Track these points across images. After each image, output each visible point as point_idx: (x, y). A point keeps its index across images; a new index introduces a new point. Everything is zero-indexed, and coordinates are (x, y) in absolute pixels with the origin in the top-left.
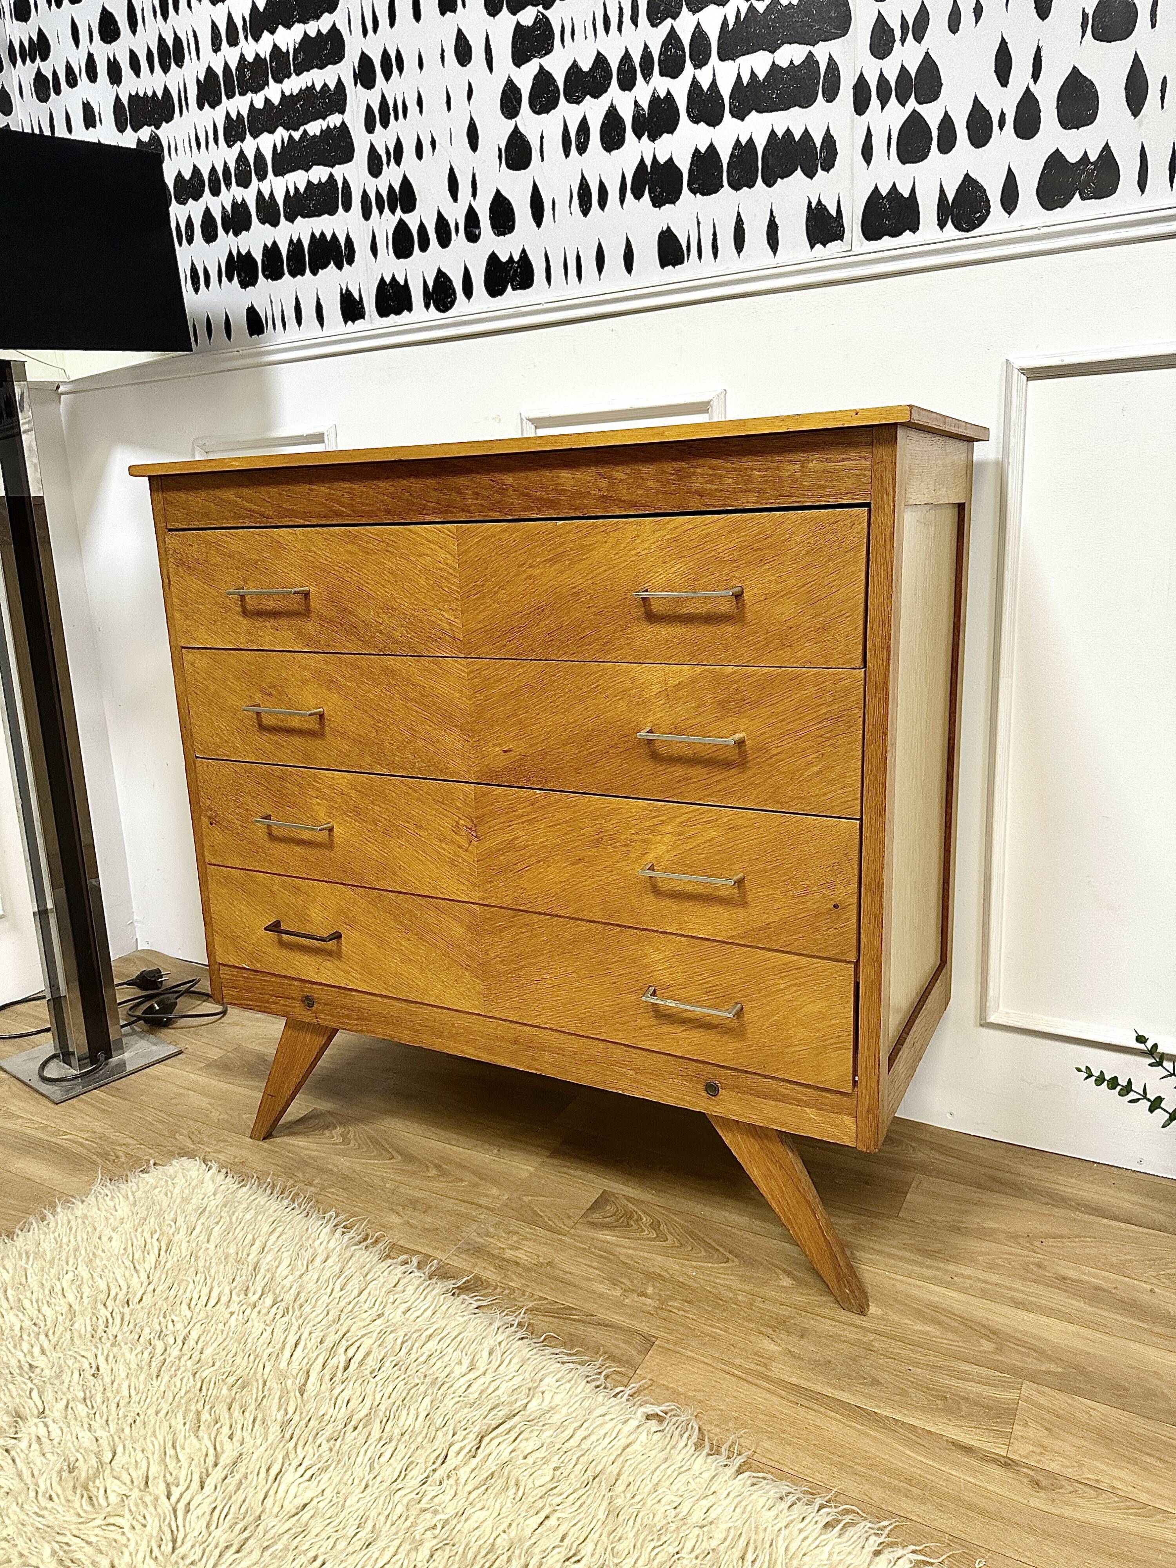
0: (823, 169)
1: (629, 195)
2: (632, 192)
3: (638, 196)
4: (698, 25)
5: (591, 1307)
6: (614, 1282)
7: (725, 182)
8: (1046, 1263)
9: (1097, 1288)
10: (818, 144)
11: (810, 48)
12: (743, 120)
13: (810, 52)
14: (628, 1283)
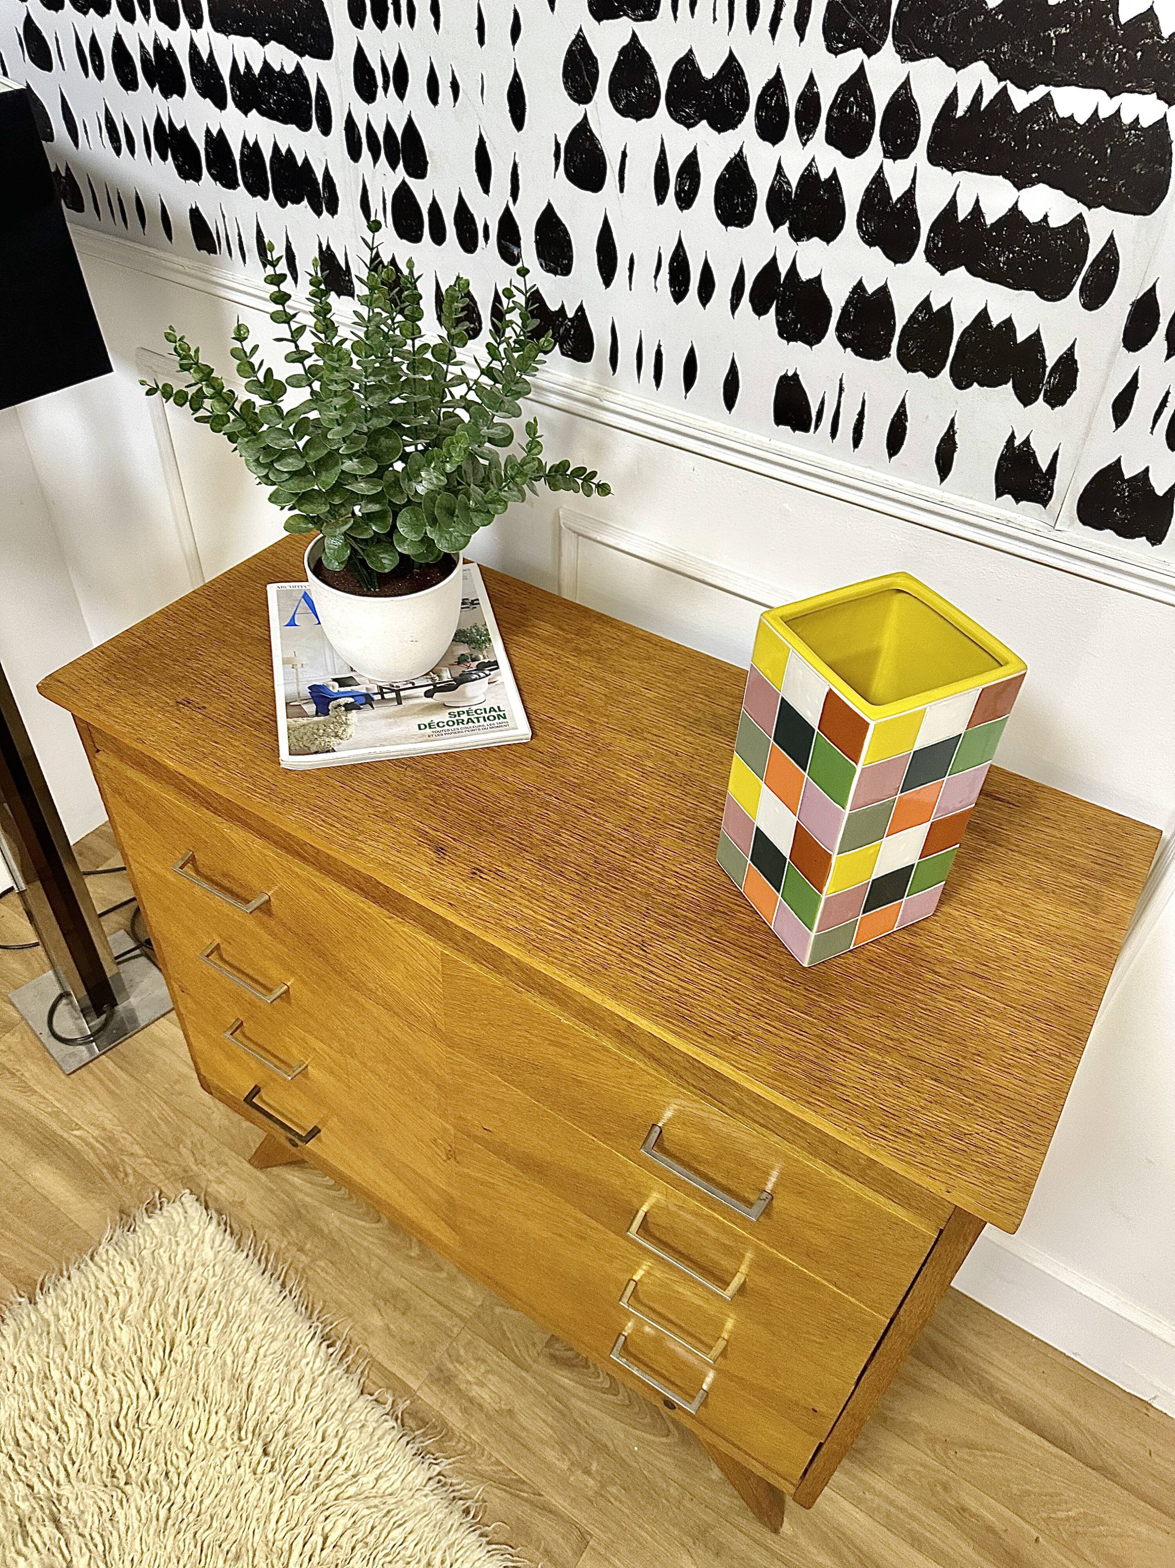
0: (1047, 400)
1: (745, 301)
2: (752, 300)
3: (760, 309)
4: (906, 85)
5: (540, 1482)
6: (564, 1450)
7: (893, 351)
8: (953, 1484)
9: (990, 1529)
10: (1050, 363)
11: (1082, 208)
12: (943, 273)
13: (1080, 215)
14: (576, 1453)
